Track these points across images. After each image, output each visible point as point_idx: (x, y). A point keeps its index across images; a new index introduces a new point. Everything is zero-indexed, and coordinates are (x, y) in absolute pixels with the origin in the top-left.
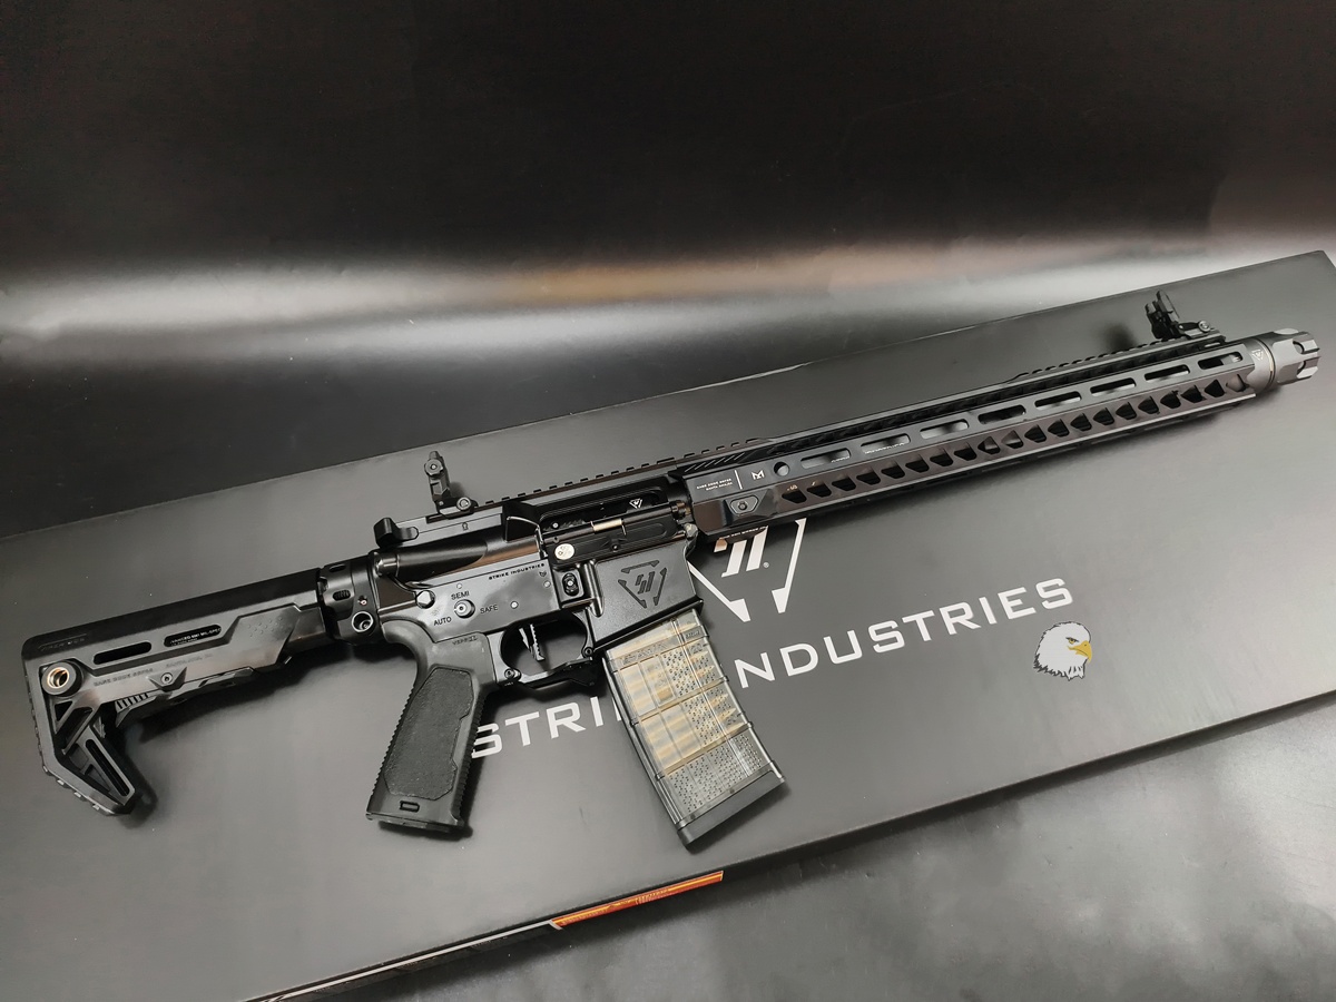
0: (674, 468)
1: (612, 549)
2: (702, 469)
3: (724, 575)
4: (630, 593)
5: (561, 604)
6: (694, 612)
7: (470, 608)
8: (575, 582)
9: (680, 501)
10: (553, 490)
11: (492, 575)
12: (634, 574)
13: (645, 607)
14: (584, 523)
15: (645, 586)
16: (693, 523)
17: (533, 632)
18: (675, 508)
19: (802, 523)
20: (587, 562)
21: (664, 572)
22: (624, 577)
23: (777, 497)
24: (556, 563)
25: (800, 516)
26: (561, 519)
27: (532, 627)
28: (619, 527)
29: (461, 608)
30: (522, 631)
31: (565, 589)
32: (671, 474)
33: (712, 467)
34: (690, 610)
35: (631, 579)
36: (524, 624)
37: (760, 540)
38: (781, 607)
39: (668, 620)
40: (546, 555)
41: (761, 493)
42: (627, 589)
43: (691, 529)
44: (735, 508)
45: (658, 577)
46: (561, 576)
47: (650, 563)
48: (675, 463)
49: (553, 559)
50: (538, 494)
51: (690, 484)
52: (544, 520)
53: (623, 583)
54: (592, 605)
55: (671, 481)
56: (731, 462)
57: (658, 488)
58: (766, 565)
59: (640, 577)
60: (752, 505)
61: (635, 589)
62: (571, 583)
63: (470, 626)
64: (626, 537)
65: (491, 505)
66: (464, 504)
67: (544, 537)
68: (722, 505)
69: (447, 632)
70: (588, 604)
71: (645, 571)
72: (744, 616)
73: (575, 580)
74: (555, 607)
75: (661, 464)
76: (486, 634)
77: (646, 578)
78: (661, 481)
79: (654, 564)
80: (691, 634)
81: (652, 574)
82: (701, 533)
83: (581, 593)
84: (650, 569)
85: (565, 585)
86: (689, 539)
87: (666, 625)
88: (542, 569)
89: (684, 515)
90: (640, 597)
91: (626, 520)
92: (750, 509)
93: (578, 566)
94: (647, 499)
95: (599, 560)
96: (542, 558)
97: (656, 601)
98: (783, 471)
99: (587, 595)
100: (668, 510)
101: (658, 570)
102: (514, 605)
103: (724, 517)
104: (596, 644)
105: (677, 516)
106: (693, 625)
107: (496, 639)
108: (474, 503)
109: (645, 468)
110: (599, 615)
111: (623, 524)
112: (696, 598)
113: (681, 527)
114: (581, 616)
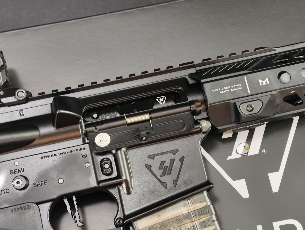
0: (193, 71)
1: (141, 139)
2: (217, 74)
3: (229, 158)
4: (154, 175)
5: (99, 182)
6: (205, 192)
7: (25, 183)
8: (111, 166)
9: (197, 101)
10: (94, 85)
11: (43, 155)
12: (158, 159)
13: (166, 187)
14: (118, 115)
15: (167, 170)
16: (207, 119)
17: (75, 203)
18: (193, 107)
19: (296, 119)
20: (120, 149)
21: (182, 160)
22: (150, 162)
23: (279, 101)
24: (96, 150)
25: (296, 115)
26: (101, 110)
27: (74, 199)
28: (147, 121)
29: (18, 182)
30: (66, 201)
31: (102, 171)
32: (191, 75)
33: (225, 72)
34: (202, 192)
35: (155, 164)
36: (69, 196)
37: (260, 131)
38: (275, 188)
39: (184, 199)
40: (87, 141)
41: (266, 98)
42: (152, 172)
43: (206, 125)
44: (243, 110)
45: (177, 164)
46: (99, 158)
47: (171, 152)
48: (194, 66)
49: (93, 145)
50: (82, 88)
51: (207, 87)
52: (86, 111)
53: (148, 167)
54: (124, 185)
55: (191, 81)
56: (242, 69)
57: (180, 88)
58: (264, 151)
59: (163, 163)
60: (257, 107)
61: (159, 173)
62: (107, 166)
63: (25, 196)
64: (153, 129)
65: (42, 96)
66: (21, 95)
67: (87, 126)
68: (232, 107)
69: (6, 201)
70: (120, 184)
71: (167, 158)
72: (245, 194)
73: (111, 163)
74: (94, 184)
75: (183, 67)
76: (38, 204)
77: (167, 164)
78: (183, 81)
79: (175, 152)
80: (202, 211)
81: (172, 161)
82: (213, 127)
83: (115, 174)
84: (171, 156)
85: (102, 167)
86: (204, 133)
87: (182, 203)
88: (84, 152)
89: (200, 112)
90: (163, 179)
91: (154, 115)
92: (256, 111)
93: (114, 151)
94: (170, 96)
95: (129, 148)
96: (84, 143)
97: (175, 182)
98: (285, 77)
99: (119, 176)
100: (188, 108)
101: (177, 157)
102: (61, 181)
103: (233, 115)
104: (126, 217)
105: (194, 113)
106: (204, 204)
107: (46, 207)
108: (29, 94)
109: (170, 70)
110: (129, 192)
111: (151, 118)
112: (208, 183)
113: (197, 123)
114: (114, 192)
